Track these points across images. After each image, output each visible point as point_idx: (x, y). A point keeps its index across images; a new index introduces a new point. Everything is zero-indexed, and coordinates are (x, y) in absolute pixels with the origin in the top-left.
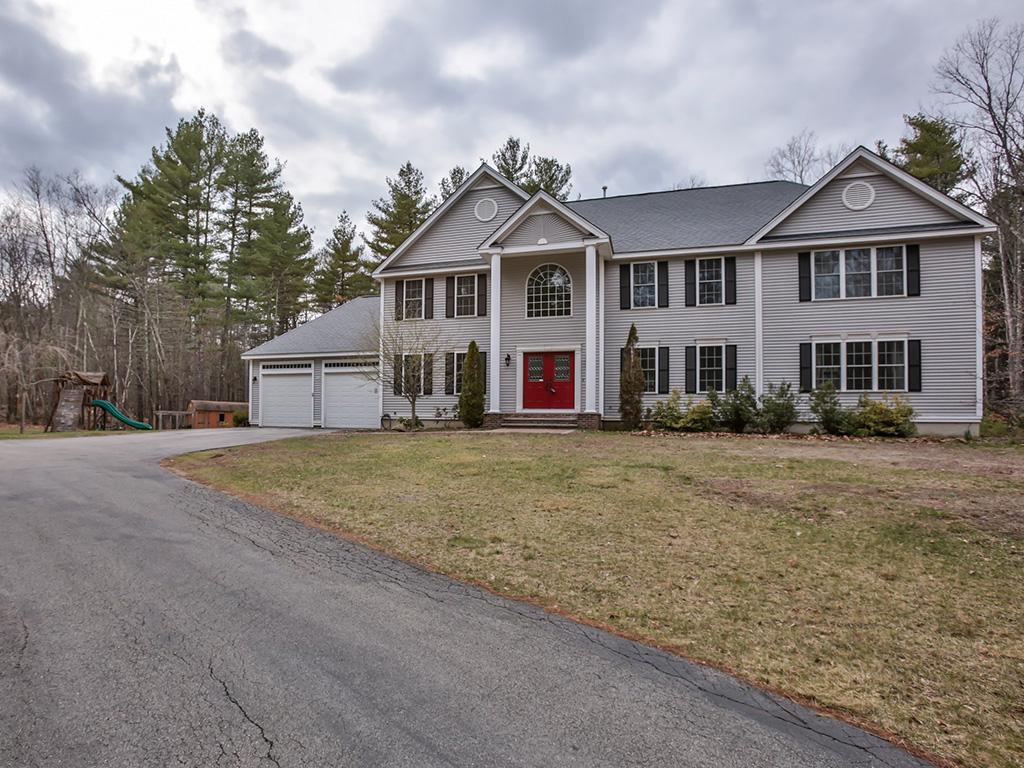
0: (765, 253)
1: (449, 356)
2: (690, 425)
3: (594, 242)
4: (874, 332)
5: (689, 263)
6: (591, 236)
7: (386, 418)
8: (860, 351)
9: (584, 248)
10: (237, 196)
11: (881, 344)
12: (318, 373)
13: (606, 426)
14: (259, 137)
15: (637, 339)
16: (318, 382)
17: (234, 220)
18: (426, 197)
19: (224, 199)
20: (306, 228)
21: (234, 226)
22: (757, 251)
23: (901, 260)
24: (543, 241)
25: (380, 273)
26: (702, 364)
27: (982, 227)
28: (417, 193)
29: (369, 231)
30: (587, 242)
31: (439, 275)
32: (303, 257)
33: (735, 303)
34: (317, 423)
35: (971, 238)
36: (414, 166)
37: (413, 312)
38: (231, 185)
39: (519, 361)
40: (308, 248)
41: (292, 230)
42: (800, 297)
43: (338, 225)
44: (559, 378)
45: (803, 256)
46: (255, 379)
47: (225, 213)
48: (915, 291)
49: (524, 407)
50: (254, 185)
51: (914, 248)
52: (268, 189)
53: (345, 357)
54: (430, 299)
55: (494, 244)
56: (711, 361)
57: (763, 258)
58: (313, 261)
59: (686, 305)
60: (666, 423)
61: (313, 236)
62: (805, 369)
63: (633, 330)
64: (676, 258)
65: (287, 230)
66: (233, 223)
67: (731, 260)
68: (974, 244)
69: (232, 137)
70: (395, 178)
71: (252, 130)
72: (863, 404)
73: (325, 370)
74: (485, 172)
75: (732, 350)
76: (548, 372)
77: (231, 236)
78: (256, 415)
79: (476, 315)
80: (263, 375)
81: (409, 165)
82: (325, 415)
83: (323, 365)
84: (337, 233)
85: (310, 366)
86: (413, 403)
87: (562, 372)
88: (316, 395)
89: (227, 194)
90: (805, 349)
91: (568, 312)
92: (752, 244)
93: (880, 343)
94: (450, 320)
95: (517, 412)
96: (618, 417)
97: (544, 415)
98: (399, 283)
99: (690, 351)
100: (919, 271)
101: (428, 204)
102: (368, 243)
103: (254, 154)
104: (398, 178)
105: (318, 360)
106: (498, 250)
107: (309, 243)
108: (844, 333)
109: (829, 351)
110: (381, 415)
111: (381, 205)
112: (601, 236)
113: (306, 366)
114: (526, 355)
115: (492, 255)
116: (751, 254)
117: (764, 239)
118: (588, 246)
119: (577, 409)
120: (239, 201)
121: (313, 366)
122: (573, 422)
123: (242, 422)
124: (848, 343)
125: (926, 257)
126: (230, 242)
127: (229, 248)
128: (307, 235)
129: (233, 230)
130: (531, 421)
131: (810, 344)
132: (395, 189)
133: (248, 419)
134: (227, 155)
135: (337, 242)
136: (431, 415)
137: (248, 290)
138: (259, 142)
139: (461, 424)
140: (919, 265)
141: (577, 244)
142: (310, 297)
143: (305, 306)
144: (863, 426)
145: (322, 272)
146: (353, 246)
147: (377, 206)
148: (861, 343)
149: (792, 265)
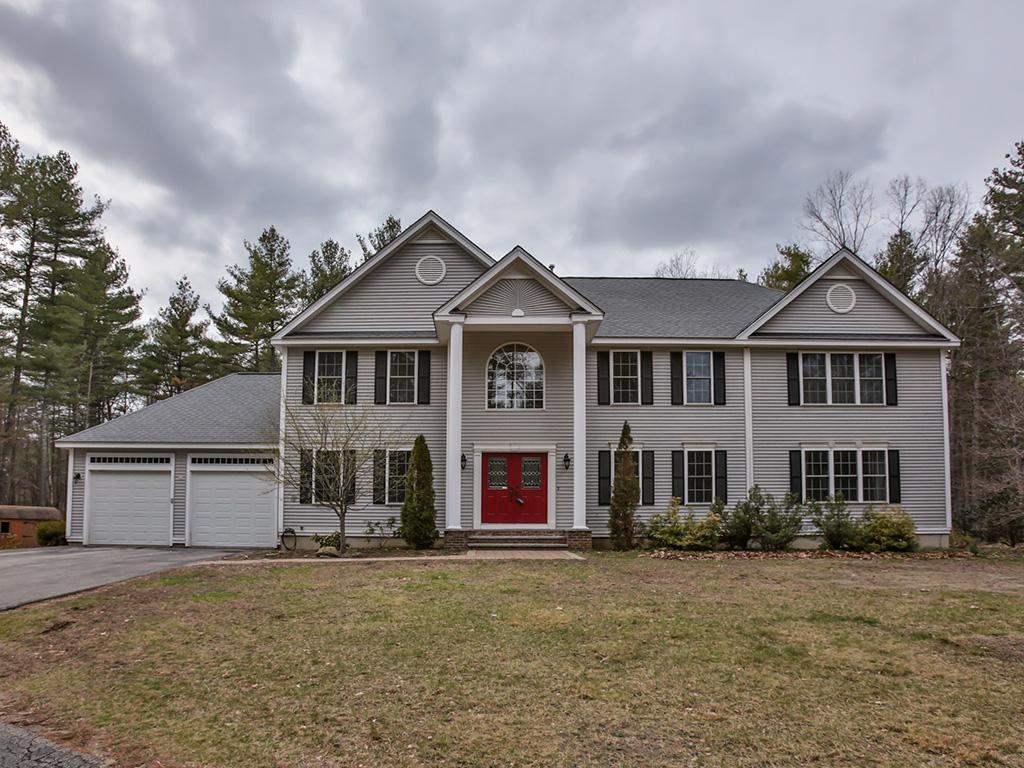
0: (755, 350)
1: (379, 455)
2: (699, 543)
3: (586, 318)
4: (859, 441)
5: (676, 355)
6: (581, 311)
7: (288, 535)
8: (845, 459)
9: (571, 326)
10: (35, 236)
11: (865, 453)
12: (181, 471)
13: (598, 545)
14: (72, 163)
15: (630, 440)
16: (180, 485)
17: (30, 266)
18: (294, 269)
19: (14, 237)
20: (131, 292)
21: (28, 276)
22: (747, 347)
23: (881, 368)
24: (518, 312)
25: (283, 339)
26: (691, 472)
27: (949, 341)
28: (281, 264)
29: (220, 303)
30: (575, 318)
31: (366, 349)
32: (128, 326)
33: (724, 404)
34: (179, 539)
35: (936, 352)
36: (278, 232)
37: (330, 393)
38: (25, 220)
39: (477, 463)
40: (135, 315)
41: (113, 291)
42: (789, 401)
43: (176, 293)
44: (528, 486)
45: (792, 357)
46: (77, 477)
47: (16, 256)
48: (893, 401)
49: (485, 520)
50: (63, 223)
51: (891, 357)
52: (83, 233)
53: (246, 451)
54: (353, 378)
55: (455, 311)
56: (700, 467)
57: (751, 356)
58: (139, 334)
59: (673, 403)
60: (668, 541)
61: (141, 303)
62: (795, 478)
63: (626, 429)
64: (662, 349)
65: (105, 288)
66: (28, 270)
67: (720, 356)
68: (939, 357)
69: (28, 157)
70: (256, 243)
71: (60, 153)
72: (867, 517)
73: (191, 467)
74: (431, 223)
75: (722, 455)
76: (514, 478)
77: (23, 287)
78: (77, 528)
79: (416, 402)
80: (91, 471)
81: (273, 230)
82: (191, 528)
83: (189, 461)
84: (174, 301)
85: (168, 461)
86: (342, 516)
87: (532, 478)
88: (178, 502)
89: (18, 231)
90: (794, 455)
91: (539, 404)
92: (743, 340)
93: (863, 452)
94: (380, 407)
95: (475, 528)
96: (607, 532)
97: (519, 532)
98: (308, 354)
99: (677, 455)
100: (896, 380)
101: (294, 279)
102: (214, 318)
103: (64, 185)
104: (259, 244)
105: (181, 454)
106: (461, 319)
107: (136, 311)
108: (831, 441)
109: (817, 459)
110: (281, 530)
111: (236, 273)
112: (594, 313)
113: (162, 461)
114: (486, 456)
115: (453, 323)
116: (739, 350)
117: (755, 335)
118: (577, 323)
119: (552, 524)
120: (36, 244)
121: (173, 461)
122: (559, 540)
123: (54, 539)
124: (835, 452)
125: (903, 367)
126: (23, 295)
127: (20, 303)
128: (132, 300)
129: (27, 280)
130: (506, 541)
131: (800, 451)
132: (255, 255)
133: (65, 533)
134: (18, 180)
135: (174, 312)
136: (361, 531)
137: (49, 359)
138: (72, 171)
139: (403, 543)
140: (895, 374)
141: (563, 320)
142: (131, 378)
143: (126, 388)
144: (872, 540)
145: (152, 348)
146: (196, 319)
147: (232, 274)
148: (847, 452)
149: (780, 365)
